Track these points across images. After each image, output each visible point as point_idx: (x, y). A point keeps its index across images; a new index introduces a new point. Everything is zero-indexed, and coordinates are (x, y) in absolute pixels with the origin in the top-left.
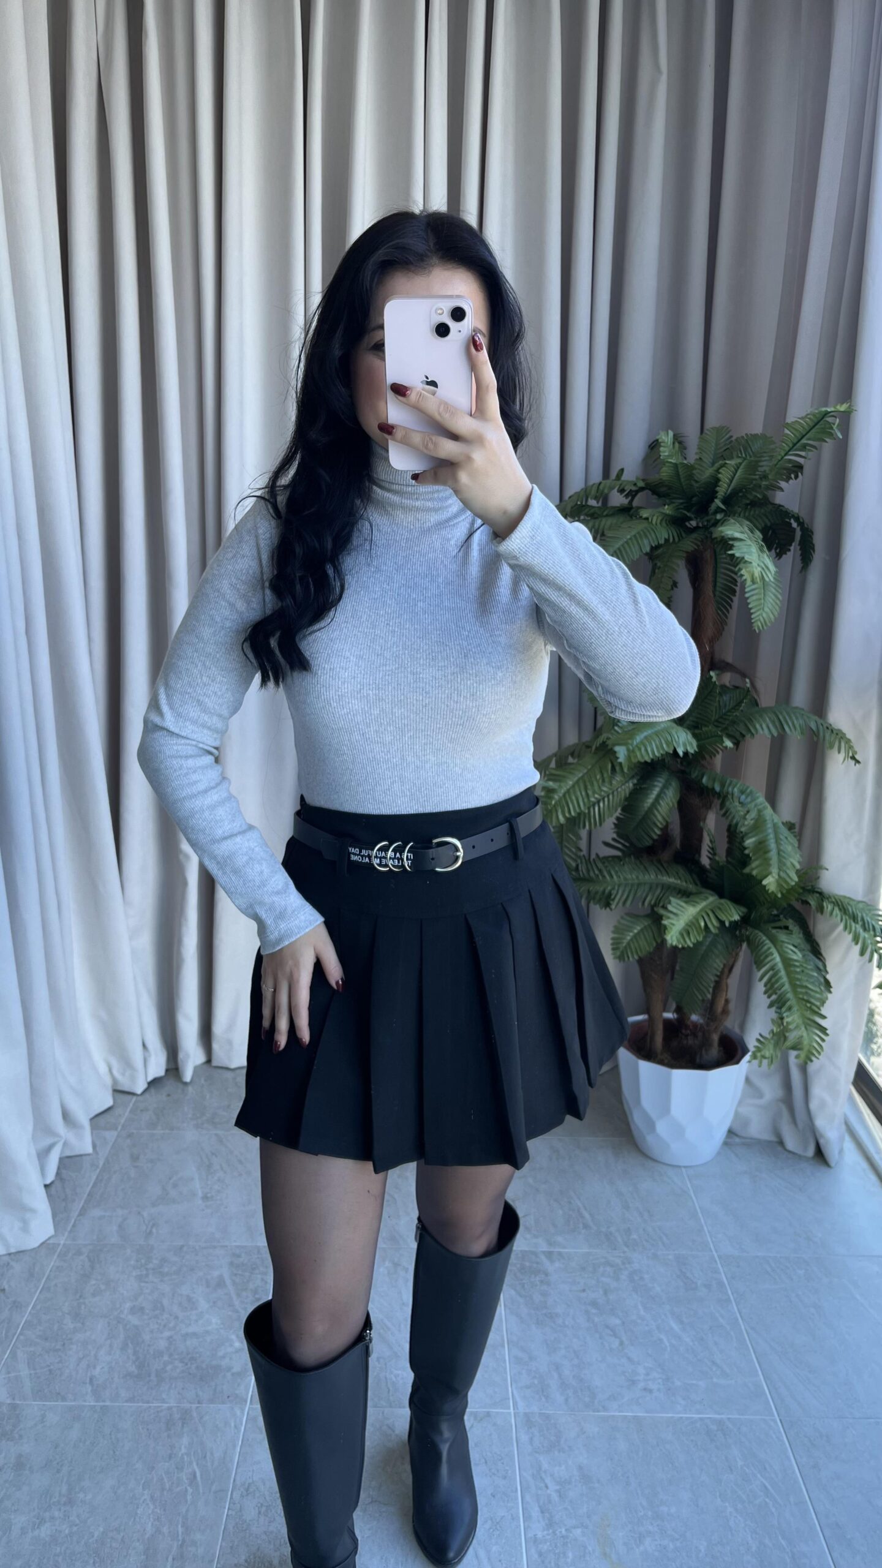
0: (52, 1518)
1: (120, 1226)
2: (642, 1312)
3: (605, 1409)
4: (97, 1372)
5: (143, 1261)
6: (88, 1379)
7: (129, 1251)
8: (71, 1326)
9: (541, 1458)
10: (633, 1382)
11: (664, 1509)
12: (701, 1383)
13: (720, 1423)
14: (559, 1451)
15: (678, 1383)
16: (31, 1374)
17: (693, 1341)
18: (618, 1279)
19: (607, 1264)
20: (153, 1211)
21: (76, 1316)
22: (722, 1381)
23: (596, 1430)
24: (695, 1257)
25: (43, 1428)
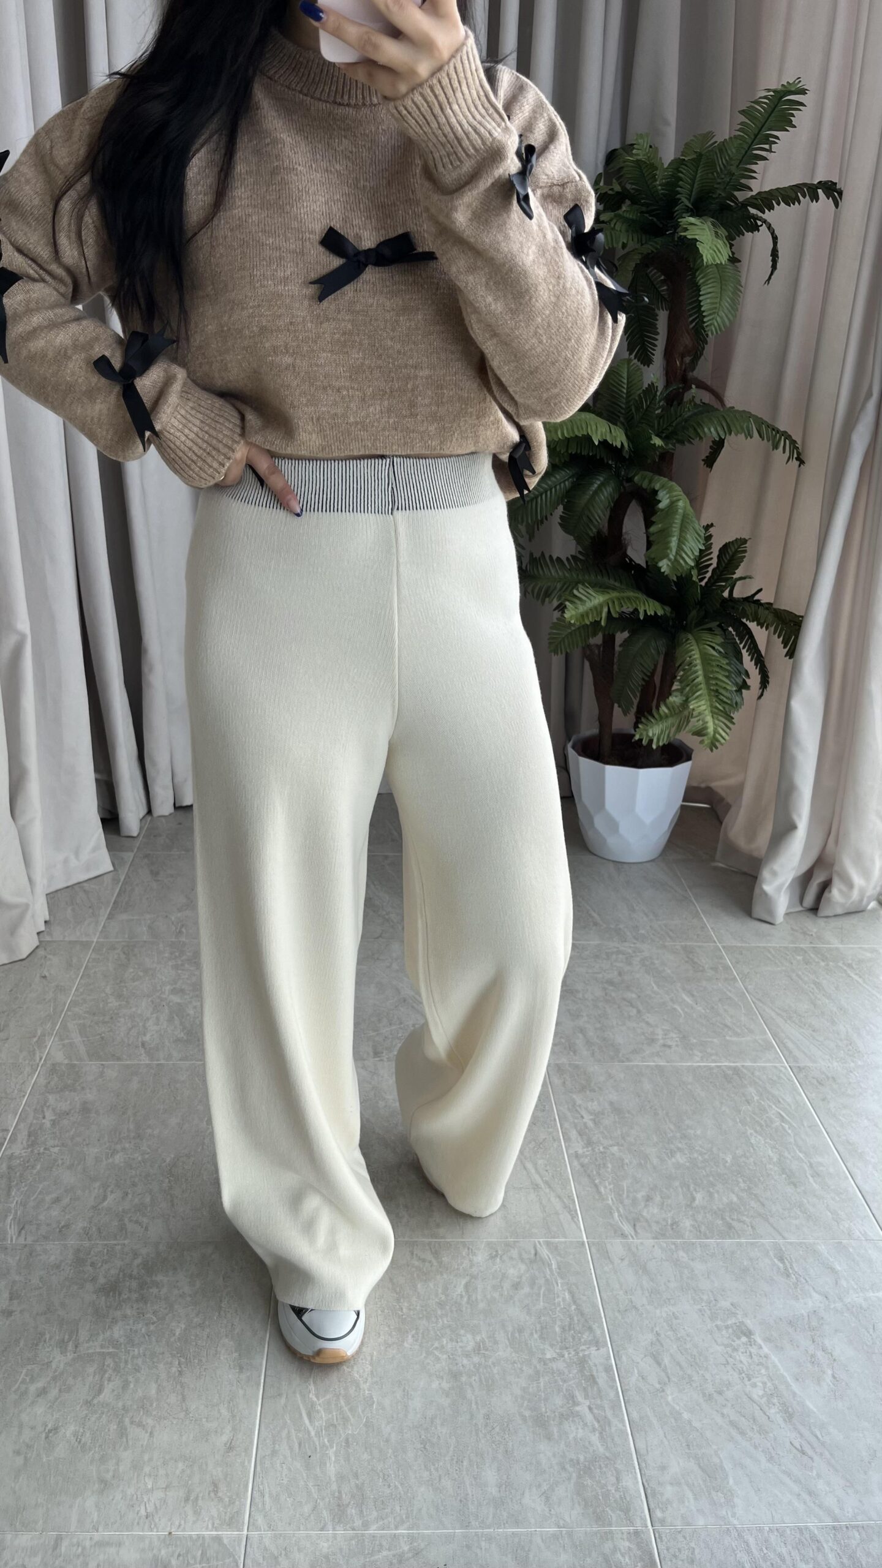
0: (124, 1149)
1: (150, 927)
2: (655, 988)
3: (628, 1060)
4: (147, 1038)
6: (140, 1044)
7: (161, 945)
8: (117, 1004)
9: (574, 1096)
10: (652, 1041)
11: (692, 1132)
12: (715, 1040)
13: (736, 1070)
14: (590, 1091)
15: (695, 1041)
16: (83, 1041)
17: (704, 1009)
18: (630, 964)
19: (619, 952)
20: (179, 915)
21: (120, 996)
22: (735, 1039)
23: (622, 1076)
24: (700, 947)
25: (103, 1080)
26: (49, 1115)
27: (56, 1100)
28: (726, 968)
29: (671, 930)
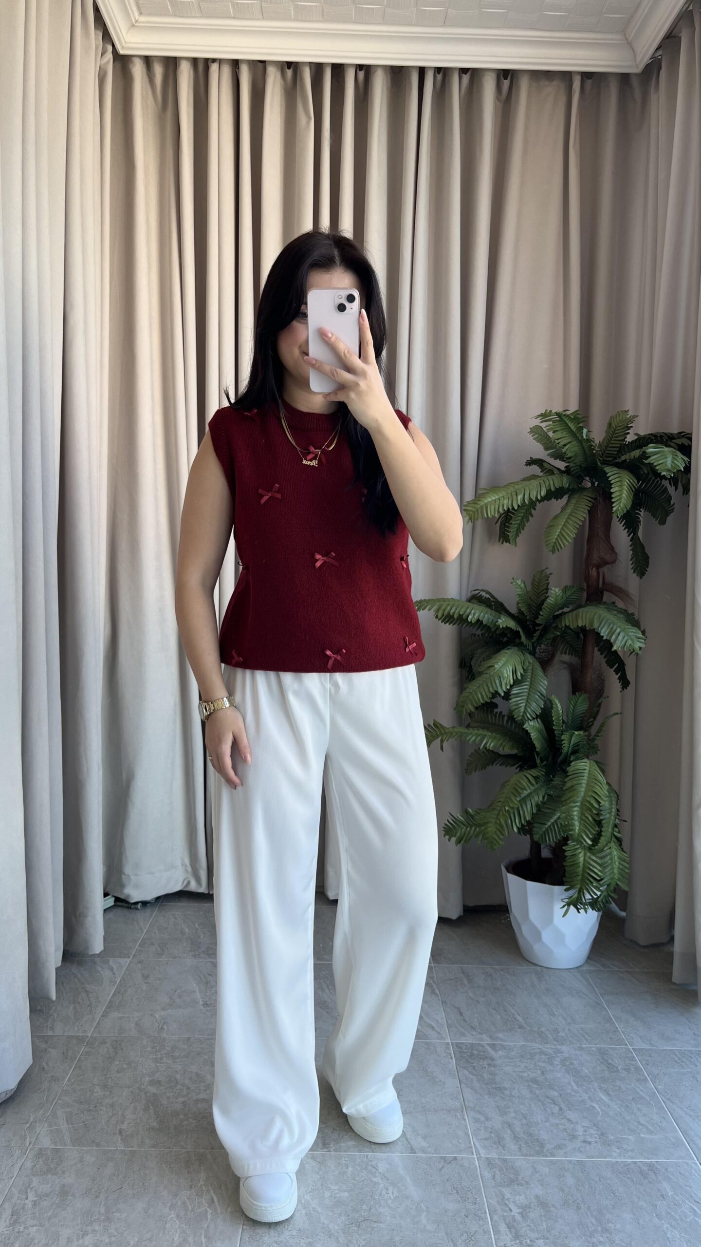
0: (94, 1231)
1: (137, 1024)
2: (575, 1087)
3: (552, 1155)
4: (124, 1126)
6: (118, 1131)
7: (145, 1041)
8: (102, 1093)
9: (504, 1190)
10: (573, 1137)
11: (612, 1225)
12: (630, 1137)
13: (651, 1166)
14: (518, 1184)
15: (612, 1137)
16: (69, 1128)
17: (620, 1108)
18: (552, 1064)
19: (542, 1053)
20: (163, 1013)
21: (105, 1087)
22: (648, 1136)
23: (547, 1170)
24: (614, 1049)
25: (83, 1165)
26: (32, 1196)
27: (39, 1182)
28: (637, 1069)
29: (587, 1034)
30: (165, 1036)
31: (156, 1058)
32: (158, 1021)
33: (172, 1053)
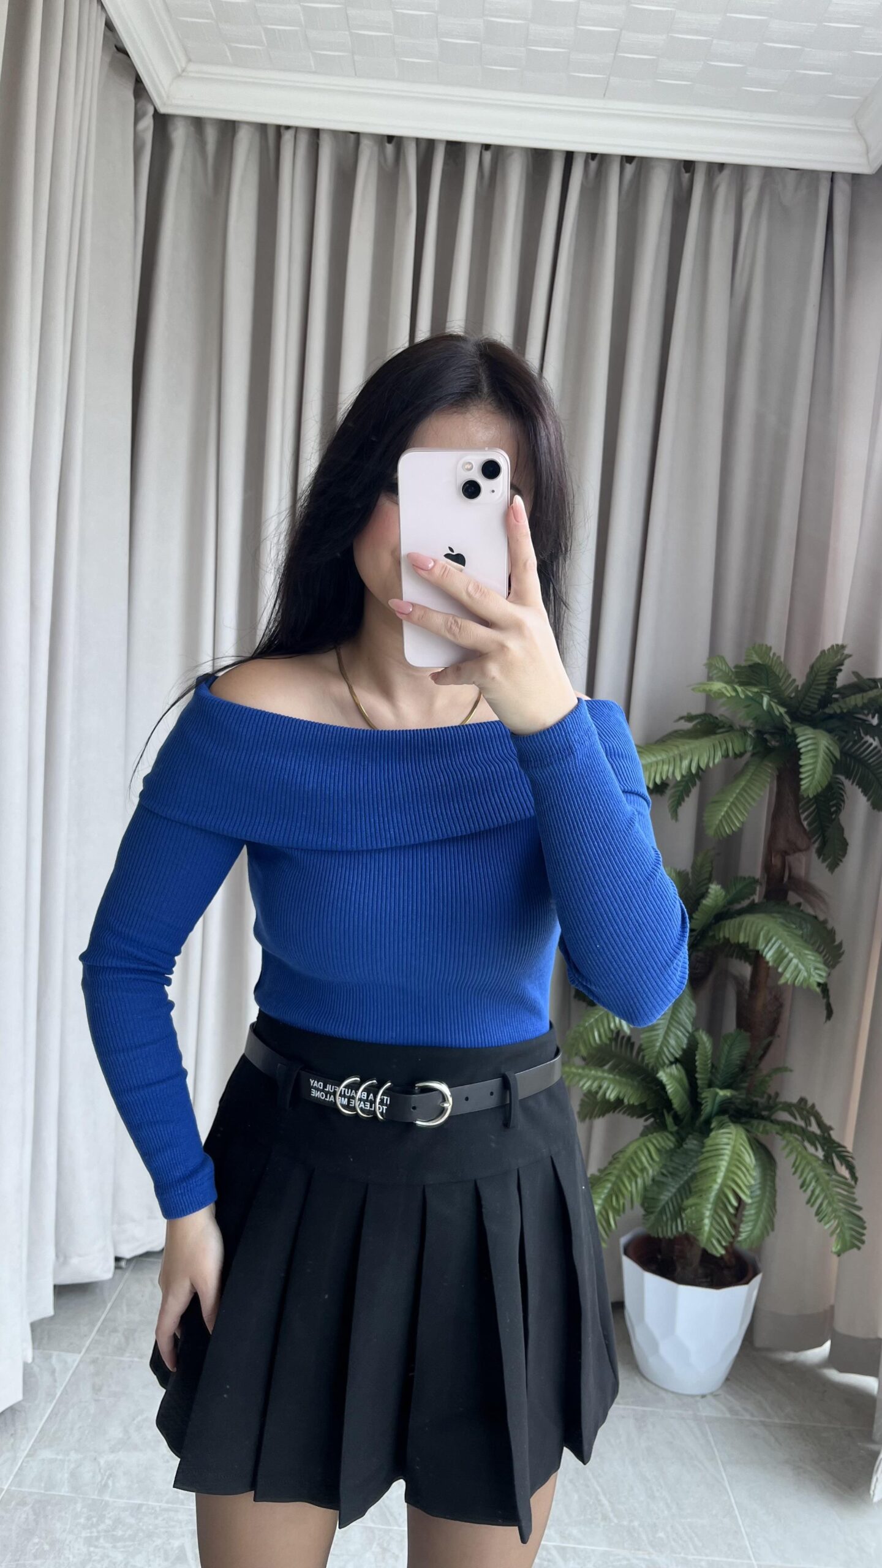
1: (73, 1474)
5: (95, 1520)
7: (79, 1506)
29: (697, 1534)
30: (107, 1498)
31: (91, 1537)
32: (102, 1471)
33: (113, 1530)
